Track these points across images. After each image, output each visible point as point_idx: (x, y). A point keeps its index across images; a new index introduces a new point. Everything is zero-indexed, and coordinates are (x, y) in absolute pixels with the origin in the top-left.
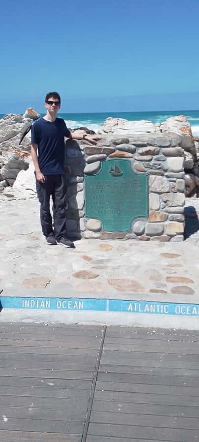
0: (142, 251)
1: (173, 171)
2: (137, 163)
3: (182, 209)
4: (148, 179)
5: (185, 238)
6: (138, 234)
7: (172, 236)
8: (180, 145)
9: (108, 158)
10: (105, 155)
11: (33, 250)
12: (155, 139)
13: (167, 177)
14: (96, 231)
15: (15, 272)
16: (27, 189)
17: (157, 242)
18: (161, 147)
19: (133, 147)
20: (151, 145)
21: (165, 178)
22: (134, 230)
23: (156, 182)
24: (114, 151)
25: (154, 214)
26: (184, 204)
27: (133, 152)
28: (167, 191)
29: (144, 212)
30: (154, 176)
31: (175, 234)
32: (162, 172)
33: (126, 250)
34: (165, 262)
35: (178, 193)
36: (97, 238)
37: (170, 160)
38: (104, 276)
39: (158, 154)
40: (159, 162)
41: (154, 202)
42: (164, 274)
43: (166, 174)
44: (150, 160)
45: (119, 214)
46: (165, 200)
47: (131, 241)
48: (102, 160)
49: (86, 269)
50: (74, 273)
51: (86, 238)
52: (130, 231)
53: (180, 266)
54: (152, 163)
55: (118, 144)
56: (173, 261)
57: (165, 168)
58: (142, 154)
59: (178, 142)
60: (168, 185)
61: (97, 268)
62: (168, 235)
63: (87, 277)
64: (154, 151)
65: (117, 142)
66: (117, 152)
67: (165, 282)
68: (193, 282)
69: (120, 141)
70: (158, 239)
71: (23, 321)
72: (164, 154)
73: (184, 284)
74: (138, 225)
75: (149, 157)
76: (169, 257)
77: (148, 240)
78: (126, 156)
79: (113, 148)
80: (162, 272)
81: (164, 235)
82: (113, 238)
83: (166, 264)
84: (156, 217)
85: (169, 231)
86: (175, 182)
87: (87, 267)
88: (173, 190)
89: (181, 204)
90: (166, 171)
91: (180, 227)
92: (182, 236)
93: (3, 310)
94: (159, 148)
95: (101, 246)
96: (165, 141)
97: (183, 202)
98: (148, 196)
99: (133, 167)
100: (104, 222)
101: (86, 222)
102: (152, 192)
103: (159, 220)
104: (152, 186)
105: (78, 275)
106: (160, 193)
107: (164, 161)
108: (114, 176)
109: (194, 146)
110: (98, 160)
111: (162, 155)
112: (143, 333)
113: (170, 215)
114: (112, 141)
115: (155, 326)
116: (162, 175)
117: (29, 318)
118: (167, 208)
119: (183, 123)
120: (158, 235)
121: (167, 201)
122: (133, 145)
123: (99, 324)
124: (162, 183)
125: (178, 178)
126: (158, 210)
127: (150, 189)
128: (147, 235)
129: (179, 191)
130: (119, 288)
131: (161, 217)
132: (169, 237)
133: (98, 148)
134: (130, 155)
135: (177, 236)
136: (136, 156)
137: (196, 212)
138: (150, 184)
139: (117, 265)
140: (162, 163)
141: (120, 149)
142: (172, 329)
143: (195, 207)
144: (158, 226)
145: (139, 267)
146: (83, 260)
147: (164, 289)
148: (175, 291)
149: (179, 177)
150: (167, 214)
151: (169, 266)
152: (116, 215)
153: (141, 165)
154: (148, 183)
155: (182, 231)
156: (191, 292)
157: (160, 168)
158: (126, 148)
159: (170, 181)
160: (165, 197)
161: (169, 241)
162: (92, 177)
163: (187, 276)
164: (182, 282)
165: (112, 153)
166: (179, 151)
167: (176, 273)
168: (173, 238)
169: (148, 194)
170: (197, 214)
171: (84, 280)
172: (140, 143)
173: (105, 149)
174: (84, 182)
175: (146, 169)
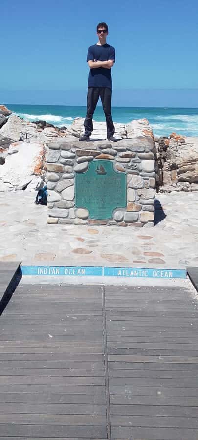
0: (122, 234)
1: (146, 171)
2: (118, 164)
3: (153, 201)
4: (127, 177)
5: (155, 225)
6: (118, 221)
7: (145, 223)
8: (151, 151)
9: (94, 159)
10: (92, 157)
11: (34, 233)
12: (133, 146)
13: (142, 176)
14: (84, 219)
15: (25, 249)
16: (5, 182)
17: (133, 228)
18: (137, 152)
19: (115, 151)
20: (129, 150)
21: (140, 177)
22: (115, 218)
23: (133, 180)
24: (99, 154)
25: (131, 205)
26: (154, 198)
27: (115, 155)
28: (141, 187)
29: (122, 203)
30: (132, 175)
31: (147, 221)
32: (138, 171)
33: (110, 233)
34: (141, 242)
35: (150, 189)
36: (84, 224)
37: (144, 162)
38: (97, 251)
39: (135, 157)
40: (135, 164)
41: (131, 195)
42: (142, 251)
43: (141, 173)
44: (129, 162)
45: (103, 205)
46: (140, 194)
47: (112, 227)
48: (89, 161)
49: (81, 247)
50: (73, 250)
51: (76, 224)
52: (112, 219)
53: (153, 244)
54: (129, 164)
55: (103, 148)
56: (147, 241)
57: (140, 169)
58: (122, 157)
59: (151, 148)
60: (142, 182)
61: (90, 246)
62: (142, 222)
63: (84, 252)
64: (132, 155)
65: (103, 146)
66: (102, 155)
67: (143, 256)
68: (164, 256)
69: (105, 146)
70: (135, 225)
71: (42, 283)
72: (139, 157)
73: (157, 257)
74: (118, 214)
75: (128, 160)
76: (144, 238)
77: (126, 226)
78: (109, 158)
79: (99, 151)
80: (140, 249)
81: (138, 222)
82: (98, 224)
83: (143, 243)
84: (133, 208)
85: (142, 219)
86: (148, 180)
87: (82, 246)
88: (146, 186)
89: (152, 198)
90: (141, 171)
91: (151, 216)
92: (153, 223)
93: (23, 276)
94: (135, 153)
95: (89, 230)
96: (140, 147)
97: (154, 196)
98: (126, 191)
99: (115, 167)
100: (90, 212)
101: (75, 211)
102: (129, 187)
103: (135, 210)
104: (130, 182)
105: (76, 251)
106: (136, 189)
107: (139, 163)
108: (100, 174)
109: (155, 146)
110: (87, 160)
111: (138, 158)
112: (131, 289)
113: (144, 206)
114: (98, 145)
115: (139, 284)
116: (138, 174)
117: (46, 281)
118: (141, 201)
119: (146, 126)
120: (133, 222)
121: (142, 195)
122: (115, 149)
123: (98, 284)
124: (138, 181)
125: (149, 177)
126: (134, 202)
127: (128, 185)
128: (125, 222)
129: (151, 187)
130: (111, 260)
131: (137, 208)
132: (143, 224)
133: (87, 151)
134: (113, 157)
135: (149, 223)
136: (118, 159)
137: (160, 205)
138: (128, 181)
139: (106, 244)
140: (138, 164)
141: (104, 153)
142: (151, 287)
143: (159, 200)
144: (134, 215)
145: (122, 245)
146: (77, 240)
147: (143, 260)
148: (151, 261)
149: (151, 175)
150: (141, 205)
151: (145, 244)
152: (101, 206)
153: (121, 166)
154: (126, 180)
155: (153, 219)
156: (163, 262)
157: (136, 169)
158: (110, 152)
159: (144, 179)
160: (140, 192)
161: (142, 227)
162: (81, 174)
163: (159, 251)
164: (156, 255)
165: (98, 155)
166: (151, 156)
167: (150, 249)
168: (145, 225)
169: (127, 189)
170: (162, 206)
171: (81, 255)
172: (121, 148)
173: (92, 152)
174: (75, 179)
175: (125, 169)
